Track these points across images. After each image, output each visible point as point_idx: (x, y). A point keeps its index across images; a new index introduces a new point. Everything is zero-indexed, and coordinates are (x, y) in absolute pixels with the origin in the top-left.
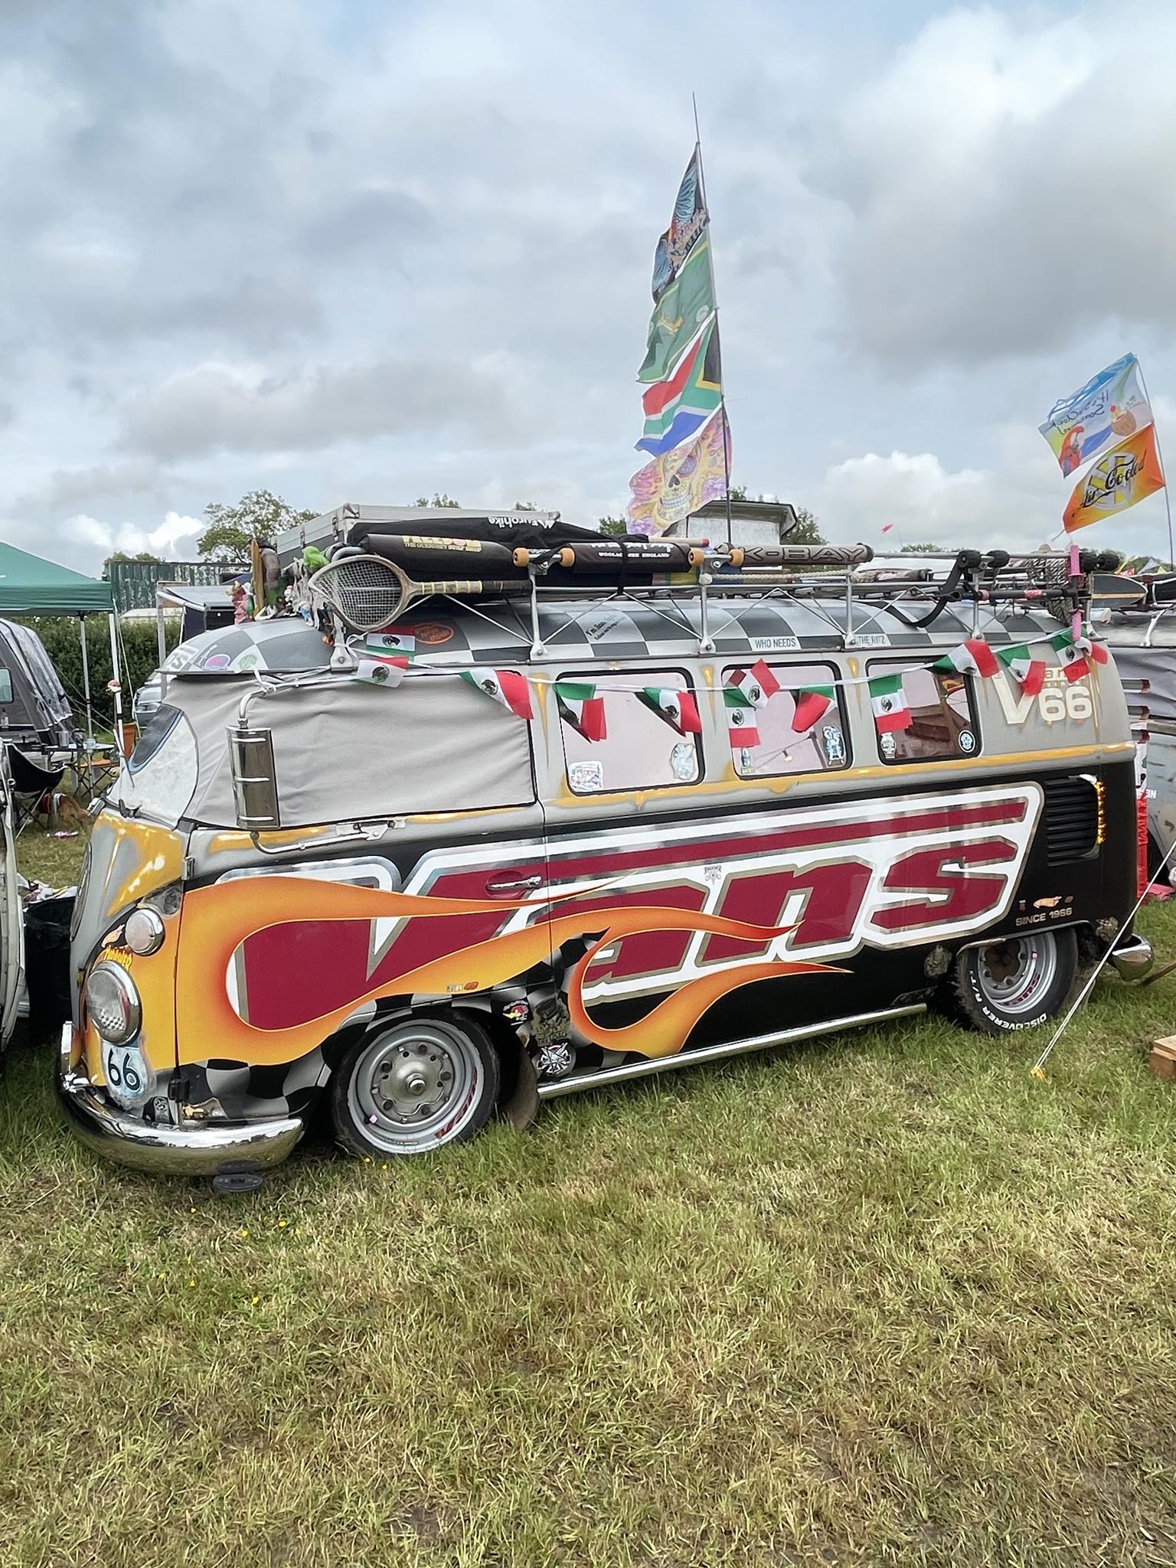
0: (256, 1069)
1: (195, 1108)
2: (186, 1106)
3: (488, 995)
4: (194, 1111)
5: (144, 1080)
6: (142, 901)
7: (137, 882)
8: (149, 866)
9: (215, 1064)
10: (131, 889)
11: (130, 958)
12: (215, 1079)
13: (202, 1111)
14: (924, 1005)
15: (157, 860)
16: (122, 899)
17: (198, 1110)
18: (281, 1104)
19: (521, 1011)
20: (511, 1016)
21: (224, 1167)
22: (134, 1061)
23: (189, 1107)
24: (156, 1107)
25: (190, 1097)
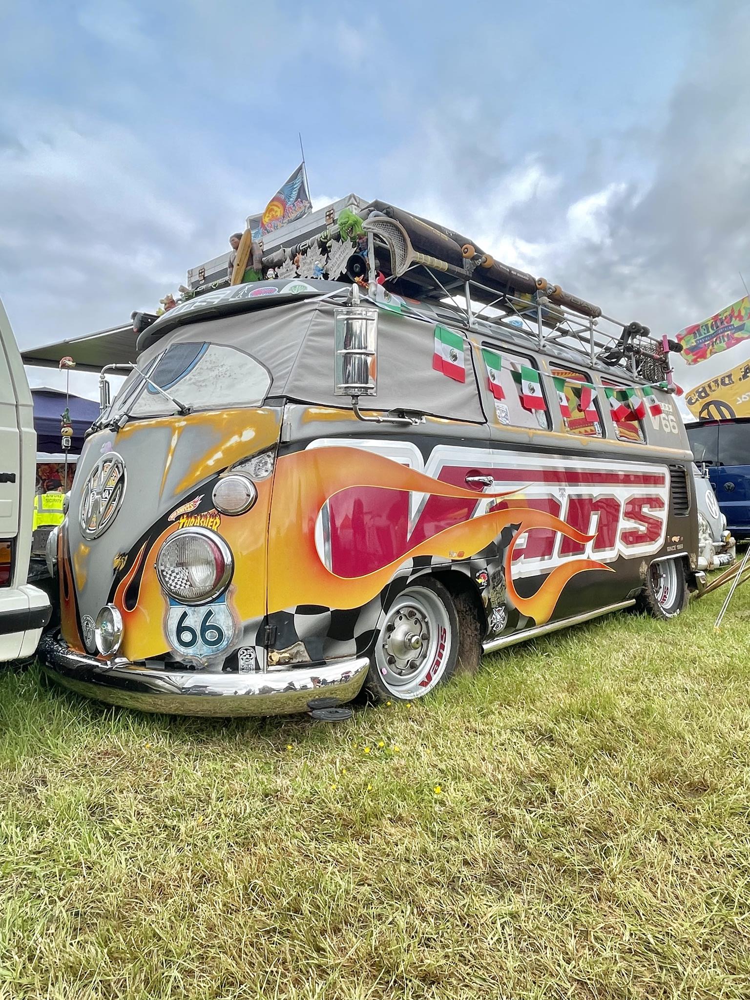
0: (337, 614)
1: (281, 653)
2: (273, 652)
3: (468, 562)
4: (280, 656)
5: (228, 633)
6: (226, 471)
7: (219, 455)
8: (235, 439)
9: (304, 610)
10: (211, 462)
11: (218, 520)
12: (302, 624)
13: (288, 655)
14: (634, 600)
15: (244, 433)
16: (198, 473)
17: (284, 655)
18: (351, 646)
19: (484, 578)
20: (479, 581)
21: (313, 703)
22: (218, 617)
23: (275, 653)
24: (240, 657)
25: (278, 643)
